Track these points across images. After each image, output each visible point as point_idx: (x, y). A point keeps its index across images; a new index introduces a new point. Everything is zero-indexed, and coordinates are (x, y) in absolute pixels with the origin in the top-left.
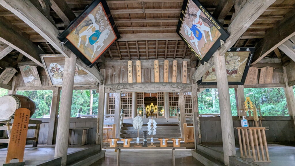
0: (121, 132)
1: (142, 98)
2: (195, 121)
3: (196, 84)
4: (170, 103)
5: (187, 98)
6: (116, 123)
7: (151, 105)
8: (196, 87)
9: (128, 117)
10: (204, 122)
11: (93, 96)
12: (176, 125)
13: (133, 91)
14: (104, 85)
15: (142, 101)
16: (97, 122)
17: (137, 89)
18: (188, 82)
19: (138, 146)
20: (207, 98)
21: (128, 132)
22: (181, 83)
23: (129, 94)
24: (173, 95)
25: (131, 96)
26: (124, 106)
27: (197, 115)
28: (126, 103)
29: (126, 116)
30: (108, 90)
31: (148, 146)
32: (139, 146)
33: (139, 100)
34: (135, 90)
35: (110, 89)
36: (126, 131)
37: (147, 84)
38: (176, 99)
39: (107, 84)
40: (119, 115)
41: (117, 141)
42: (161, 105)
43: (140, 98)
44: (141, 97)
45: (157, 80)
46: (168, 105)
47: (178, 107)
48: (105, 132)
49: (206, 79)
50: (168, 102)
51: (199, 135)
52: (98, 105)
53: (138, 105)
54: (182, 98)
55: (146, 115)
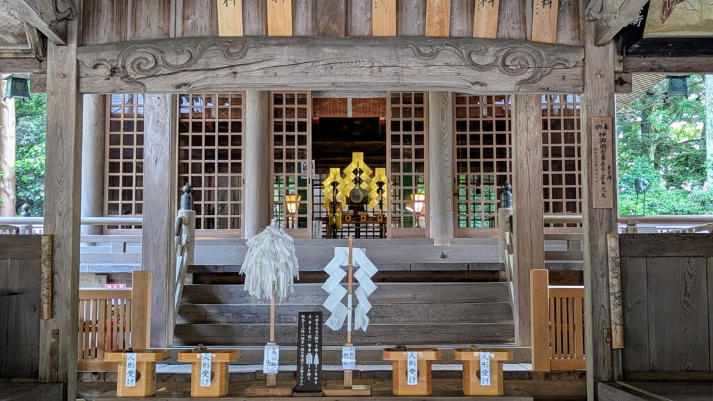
0: (182, 311)
1: (302, 126)
2: (593, 255)
3: (611, 46)
4: (461, 153)
5: (556, 124)
6: (152, 266)
7: (352, 166)
8: (610, 62)
9: (222, 231)
10: (642, 261)
11: (19, 106)
12: (490, 274)
13: (245, 86)
14: (73, 45)
15: (302, 140)
16: (40, 257)
17: (272, 72)
18: (566, 37)
19: (271, 392)
20: (677, 126)
21: (221, 313)
22: (526, 40)
23: (223, 100)
24: (477, 108)
25: (238, 112)
26: (196, 168)
27: (605, 226)
28: (210, 155)
29: (210, 224)
30: (98, 79)
31: (326, 392)
32: (277, 392)
33: (284, 133)
34: (257, 81)
35: (113, 71)
36: (211, 309)
37: (325, 46)
38: (494, 133)
39: (90, 42)
40: (166, 219)
41: (153, 364)
42: (408, 167)
43: (290, 127)
44: (296, 120)
45: (384, 24)
46: (449, 164)
47: (502, 180)
48: (88, 311)
49: (670, 21)
50: (450, 147)
51: (610, 335)
52: (42, 159)
53: (278, 167)
54: (531, 125)
55: (326, 220)
